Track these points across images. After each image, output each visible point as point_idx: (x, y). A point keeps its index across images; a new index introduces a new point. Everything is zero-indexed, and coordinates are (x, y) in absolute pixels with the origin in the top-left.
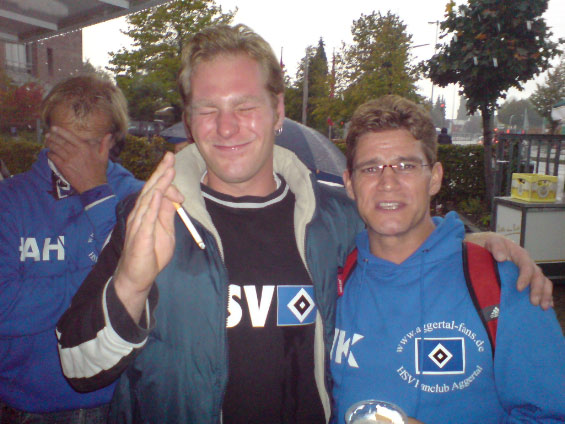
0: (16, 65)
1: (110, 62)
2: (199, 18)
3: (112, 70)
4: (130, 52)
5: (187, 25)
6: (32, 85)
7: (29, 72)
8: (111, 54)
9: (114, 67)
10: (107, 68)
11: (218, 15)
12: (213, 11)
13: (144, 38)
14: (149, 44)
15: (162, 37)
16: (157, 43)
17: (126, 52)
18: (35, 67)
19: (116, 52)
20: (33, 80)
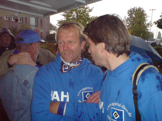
0: (33, 24)
1: (58, 23)
2: (83, 10)
3: (58, 25)
4: (63, 20)
5: (79, 12)
6: (37, 30)
7: (36, 26)
8: (58, 21)
9: (59, 24)
10: (57, 25)
11: (88, 9)
12: (87, 8)
13: (67, 16)
14: (68, 18)
15: (72, 16)
16: (71, 18)
17: (62, 20)
18: (37, 25)
19: (59, 20)
20: (37, 28)
